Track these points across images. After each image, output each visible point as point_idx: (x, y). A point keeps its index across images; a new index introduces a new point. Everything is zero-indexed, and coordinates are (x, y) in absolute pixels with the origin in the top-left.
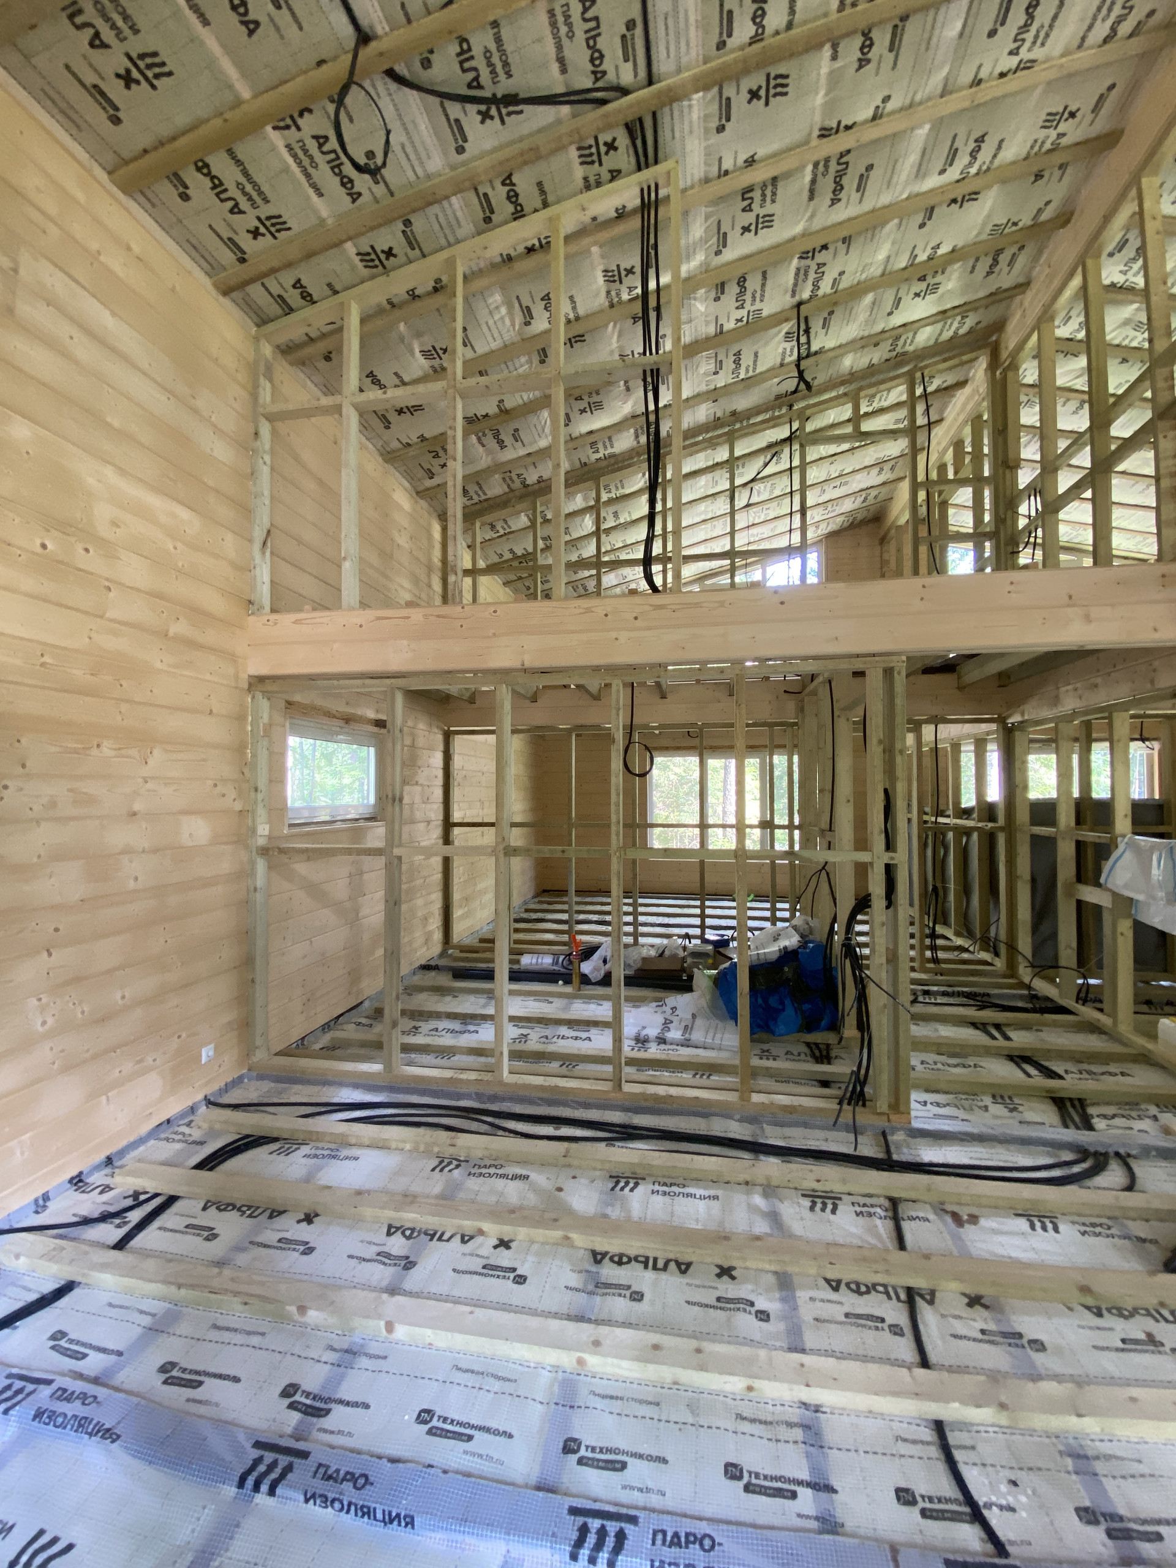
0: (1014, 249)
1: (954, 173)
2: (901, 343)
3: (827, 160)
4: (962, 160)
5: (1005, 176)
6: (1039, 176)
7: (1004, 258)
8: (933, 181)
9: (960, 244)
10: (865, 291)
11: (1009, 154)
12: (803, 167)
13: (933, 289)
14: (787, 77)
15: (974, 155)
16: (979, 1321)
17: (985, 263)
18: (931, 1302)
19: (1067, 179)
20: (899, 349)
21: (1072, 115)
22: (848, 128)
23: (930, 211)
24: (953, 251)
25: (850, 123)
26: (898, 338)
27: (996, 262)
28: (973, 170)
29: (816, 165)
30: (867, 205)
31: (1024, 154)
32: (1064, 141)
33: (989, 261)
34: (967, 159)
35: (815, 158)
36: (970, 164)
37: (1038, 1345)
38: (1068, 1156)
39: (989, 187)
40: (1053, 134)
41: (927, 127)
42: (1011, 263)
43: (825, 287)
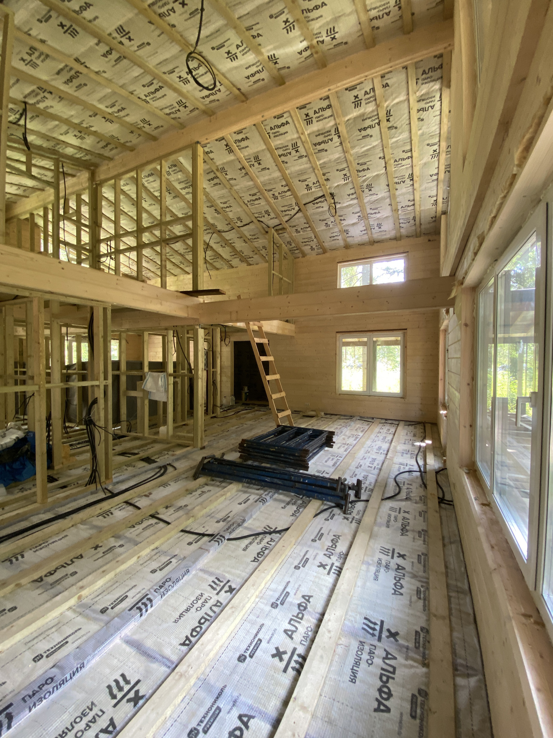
0: (114, 146)
1: (110, 110)
2: (59, 146)
3: (71, 69)
4: (115, 109)
5: (124, 124)
6: (132, 132)
7: (110, 147)
8: (102, 107)
9: (99, 131)
10: (56, 120)
11: (127, 119)
12: (61, 62)
13: (82, 138)
14: (78, 33)
15: (119, 111)
16: (171, 510)
17: (102, 144)
18: (158, 514)
19: (138, 140)
20: (56, 148)
21: (150, 125)
22: (86, 66)
23: (95, 115)
24: (95, 132)
25: (88, 66)
26: (58, 144)
27: (106, 146)
28: (116, 115)
29: (66, 66)
30: (76, 94)
31: (132, 122)
32: (144, 129)
33: (105, 144)
34: (116, 110)
35: (68, 64)
36: (116, 113)
37: (186, 506)
38: (158, 470)
39: (117, 123)
40: (142, 125)
41: (110, 91)
42: (111, 150)
43: (41, 106)
